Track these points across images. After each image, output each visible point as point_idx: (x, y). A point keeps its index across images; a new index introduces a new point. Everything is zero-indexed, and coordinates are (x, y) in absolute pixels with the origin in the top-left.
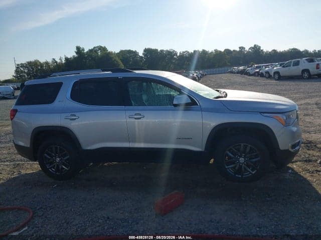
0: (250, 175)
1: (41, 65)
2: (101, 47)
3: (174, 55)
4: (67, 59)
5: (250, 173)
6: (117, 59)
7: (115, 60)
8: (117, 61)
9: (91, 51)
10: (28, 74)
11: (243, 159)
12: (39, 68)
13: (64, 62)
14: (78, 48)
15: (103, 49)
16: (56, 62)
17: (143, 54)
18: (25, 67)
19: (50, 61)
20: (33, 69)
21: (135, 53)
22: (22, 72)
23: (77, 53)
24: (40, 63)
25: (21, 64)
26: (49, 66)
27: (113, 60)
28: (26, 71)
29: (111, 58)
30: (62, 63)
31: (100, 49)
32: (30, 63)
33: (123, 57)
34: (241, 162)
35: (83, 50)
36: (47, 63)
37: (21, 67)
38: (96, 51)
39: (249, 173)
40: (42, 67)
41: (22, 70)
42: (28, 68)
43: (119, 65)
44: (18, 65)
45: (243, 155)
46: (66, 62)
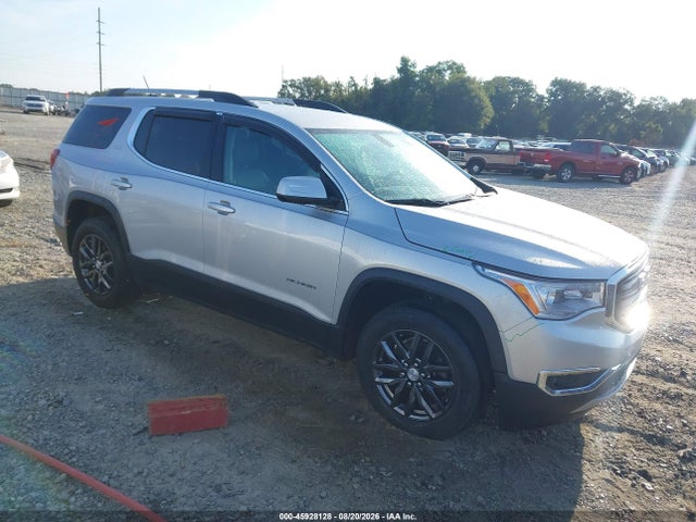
0: (427, 418)
1: (327, 88)
2: (454, 63)
3: (626, 102)
4: (377, 82)
5: (428, 415)
6: (482, 94)
7: (476, 96)
8: (480, 100)
9: (430, 69)
11: (416, 372)
12: (322, 92)
13: (370, 87)
14: (405, 61)
15: (457, 69)
16: (355, 85)
17: (547, 90)
18: (298, 88)
19: (345, 83)
20: (310, 93)
21: (527, 87)
22: (290, 96)
23: (400, 71)
24: (325, 82)
25: (292, 80)
26: (340, 91)
27: (474, 94)
29: (468, 91)
30: (366, 89)
31: (450, 68)
32: (307, 81)
33: (498, 91)
34: (410, 377)
35: (414, 65)
36: (338, 85)
37: (290, 86)
38: (439, 72)
39: (423, 412)
40: (327, 91)
41: (291, 92)
42: (302, 89)
43: (482, 109)
44: (286, 82)
45: (417, 362)
46: (374, 89)
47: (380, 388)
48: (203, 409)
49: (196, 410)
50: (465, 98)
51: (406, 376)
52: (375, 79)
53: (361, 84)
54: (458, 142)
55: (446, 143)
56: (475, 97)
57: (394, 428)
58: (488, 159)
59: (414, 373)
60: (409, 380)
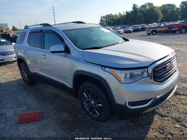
2: (150, 3)
4: (127, 12)
5: (98, 115)
6: (159, 11)
8: (158, 13)
9: (143, 6)
10: (106, 22)
12: (112, 18)
13: (125, 14)
14: (134, 5)
16: (121, 14)
17: (180, 6)
19: (118, 14)
20: (109, 19)
21: (173, 6)
22: (103, 20)
23: (133, 8)
24: (112, 15)
25: (103, 16)
26: (117, 17)
28: (105, 20)
29: (154, 11)
30: (124, 15)
31: (148, 5)
32: (108, 16)
33: (164, 9)
35: (137, 6)
36: (116, 15)
37: (103, 18)
38: (145, 6)
40: (113, 17)
41: (103, 19)
42: (106, 18)
43: (159, 15)
44: (102, 17)
45: (93, 98)
46: (126, 15)
47: (85, 106)
48: (34, 115)
49: (31, 116)
50: (154, 13)
51: (91, 103)
52: (126, 12)
53: (122, 14)
54: (151, 26)
55: (147, 27)
56: (156, 12)
57: (90, 119)
58: (158, 30)
59: (93, 102)
60: (92, 104)
